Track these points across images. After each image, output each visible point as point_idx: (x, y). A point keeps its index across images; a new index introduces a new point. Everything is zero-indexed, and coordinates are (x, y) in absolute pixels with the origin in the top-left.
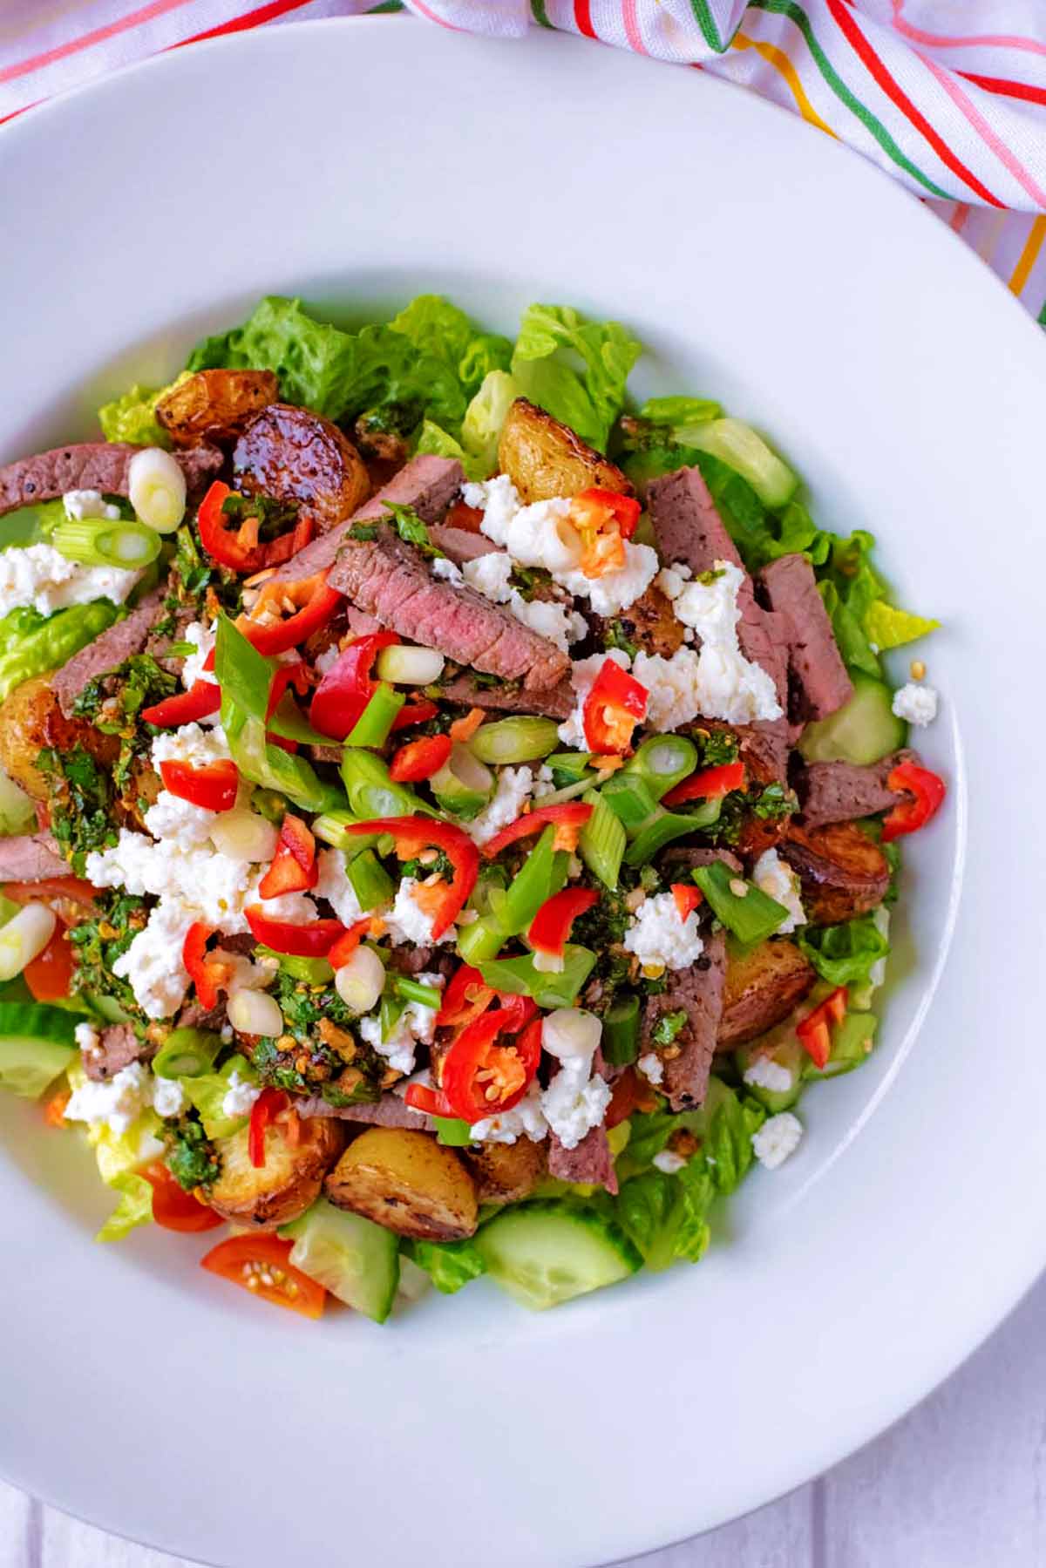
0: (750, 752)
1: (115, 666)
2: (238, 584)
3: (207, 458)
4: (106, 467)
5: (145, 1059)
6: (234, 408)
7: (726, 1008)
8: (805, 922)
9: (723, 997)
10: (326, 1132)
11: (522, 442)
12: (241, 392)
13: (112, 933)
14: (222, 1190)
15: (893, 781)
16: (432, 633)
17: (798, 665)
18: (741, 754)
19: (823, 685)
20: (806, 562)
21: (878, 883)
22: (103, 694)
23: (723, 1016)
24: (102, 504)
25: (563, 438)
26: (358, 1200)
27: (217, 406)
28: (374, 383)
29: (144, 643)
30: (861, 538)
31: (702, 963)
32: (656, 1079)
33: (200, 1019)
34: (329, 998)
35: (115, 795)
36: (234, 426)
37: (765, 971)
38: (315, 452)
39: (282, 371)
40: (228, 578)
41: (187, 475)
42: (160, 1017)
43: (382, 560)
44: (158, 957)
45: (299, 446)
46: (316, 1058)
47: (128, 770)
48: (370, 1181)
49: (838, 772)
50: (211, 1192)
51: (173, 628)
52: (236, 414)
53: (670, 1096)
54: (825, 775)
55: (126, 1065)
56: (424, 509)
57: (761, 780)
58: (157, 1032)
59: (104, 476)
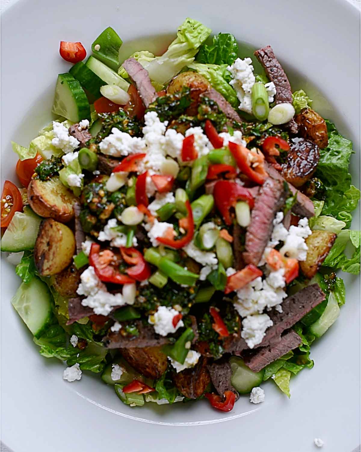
0: (234, 337)
1: (221, 109)
2: (257, 146)
3: (295, 127)
4: (285, 95)
5: (81, 145)
6: (314, 134)
7: (142, 349)
8: (178, 372)
9: (146, 347)
10: (68, 214)
11: (321, 238)
12: (320, 136)
13: (125, 125)
14: (38, 183)
15: (228, 393)
16: (256, 216)
17: (263, 351)
18: (232, 335)
19: (258, 362)
20: (299, 345)
21: (194, 395)
22: (211, 106)
23: (139, 348)
24: (273, 95)
25: (324, 253)
26: (45, 231)
27: (314, 128)
28: (330, 181)
29: (230, 118)
30: (311, 364)
31: (158, 336)
32: (113, 329)
33: (102, 163)
34: (122, 206)
35: (175, 117)
36: (308, 135)
37: (157, 360)
38: (306, 165)
39: (329, 150)
40: (259, 142)
41: (288, 123)
42: (101, 148)
43: (278, 194)
44: (122, 144)
45: (306, 159)
46: (99, 205)
47: (186, 120)
48: (55, 235)
49: (229, 373)
50: (37, 179)
51: (236, 127)
52: (312, 135)
53: (108, 336)
54: (228, 369)
55: (78, 139)
56: (297, 205)
57: (224, 344)
58: (94, 147)
59: (281, 94)
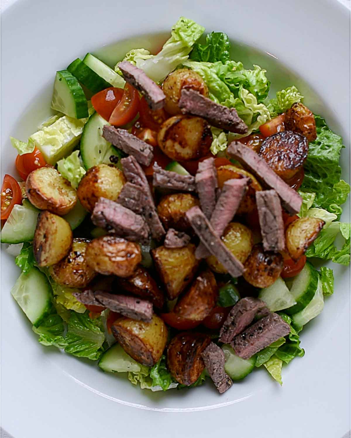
6: (302, 126)
12: (308, 128)
21: (188, 381)
26: (42, 223)
27: (302, 121)
30: (302, 352)
36: (296, 128)
37: (152, 348)
48: (51, 228)
